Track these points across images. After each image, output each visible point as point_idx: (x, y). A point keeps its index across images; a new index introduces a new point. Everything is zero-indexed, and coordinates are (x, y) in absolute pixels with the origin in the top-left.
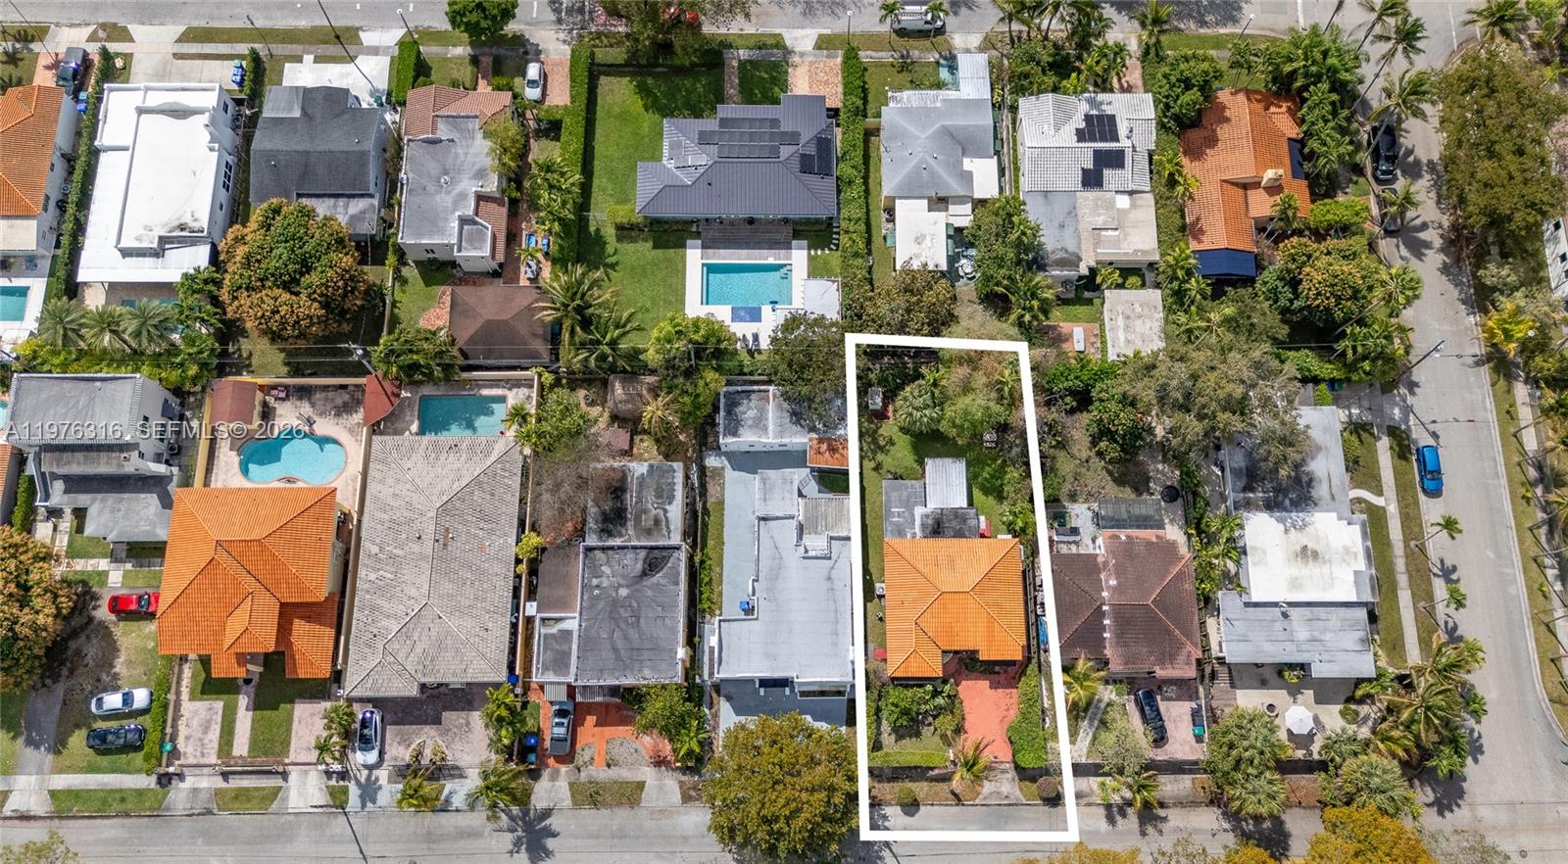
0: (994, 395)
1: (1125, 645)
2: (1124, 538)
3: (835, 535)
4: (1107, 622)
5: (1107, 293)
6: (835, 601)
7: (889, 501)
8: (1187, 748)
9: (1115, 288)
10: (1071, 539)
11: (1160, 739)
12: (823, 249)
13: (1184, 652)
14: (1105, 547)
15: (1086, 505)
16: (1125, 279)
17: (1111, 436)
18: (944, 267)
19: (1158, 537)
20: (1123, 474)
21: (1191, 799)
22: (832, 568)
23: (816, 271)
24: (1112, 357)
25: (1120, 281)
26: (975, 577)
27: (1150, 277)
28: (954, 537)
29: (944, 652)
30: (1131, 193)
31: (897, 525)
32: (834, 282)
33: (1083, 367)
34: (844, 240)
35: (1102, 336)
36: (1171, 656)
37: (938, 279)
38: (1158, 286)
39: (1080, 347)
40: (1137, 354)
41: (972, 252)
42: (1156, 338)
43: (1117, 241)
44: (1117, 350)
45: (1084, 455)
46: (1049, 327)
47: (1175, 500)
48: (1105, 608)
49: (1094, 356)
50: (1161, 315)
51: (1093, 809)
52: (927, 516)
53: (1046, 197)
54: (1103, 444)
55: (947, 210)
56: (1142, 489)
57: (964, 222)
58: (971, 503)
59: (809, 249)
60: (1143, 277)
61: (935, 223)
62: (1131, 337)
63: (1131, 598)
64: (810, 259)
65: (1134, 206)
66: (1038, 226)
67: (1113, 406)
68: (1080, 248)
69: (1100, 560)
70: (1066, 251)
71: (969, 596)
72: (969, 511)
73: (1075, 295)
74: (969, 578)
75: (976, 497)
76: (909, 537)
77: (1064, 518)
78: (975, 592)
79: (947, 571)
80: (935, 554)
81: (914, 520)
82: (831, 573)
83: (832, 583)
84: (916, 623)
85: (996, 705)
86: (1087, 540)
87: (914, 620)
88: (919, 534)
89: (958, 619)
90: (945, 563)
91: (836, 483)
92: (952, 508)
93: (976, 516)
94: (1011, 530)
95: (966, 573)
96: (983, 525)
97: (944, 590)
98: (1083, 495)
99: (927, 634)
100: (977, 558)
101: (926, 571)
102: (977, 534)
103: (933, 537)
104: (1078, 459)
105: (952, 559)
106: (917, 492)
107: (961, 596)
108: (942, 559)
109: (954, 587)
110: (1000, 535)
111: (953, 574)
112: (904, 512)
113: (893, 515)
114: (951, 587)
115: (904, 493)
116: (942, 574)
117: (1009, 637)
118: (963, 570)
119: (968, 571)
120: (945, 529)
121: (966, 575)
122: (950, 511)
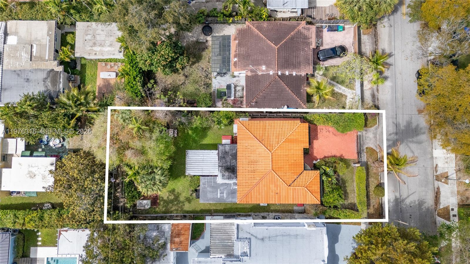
1: (299, 64)
2: (236, 59)
4: (287, 73)
5: (77, 55)
6: (277, 236)
7: (213, 199)
8: (348, 36)
9: (74, 50)
10: (233, 90)
11: (343, 49)
12: (38, 236)
13: (303, 31)
14: (242, 70)
15: (213, 79)
16: (68, 43)
17: (174, 60)
18: (53, 159)
19: (235, 39)
20: (195, 56)
21: (373, 36)
22: (256, 237)
23: (53, 242)
24: (121, 56)
25: (69, 47)
26: (262, 149)
27: (67, 29)
28: (236, 159)
29: (305, 169)
30: (6, 34)
31: (228, 194)
32: (60, 234)
33: (127, 74)
34: (29, 226)
35: (106, 61)
36: (305, 39)
37: (62, 163)
38: (73, 24)
39: (113, 75)
40: (121, 40)
41: (45, 138)
42: (109, 28)
43: (40, 45)
44: (117, 52)
45: (182, 78)
46: (99, 93)
47: (211, 28)
48: (280, 73)
49: (120, 67)
50: (94, 23)
51: (380, 89)
52: (223, 176)
53: (5, 89)
54: (178, 66)
55: (12, 155)
56: (203, 46)
57: (21, 145)
58: (214, 147)
59: (37, 246)
60: (67, 33)
61: (20, 164)
62: (108, 43)
63: (274, 57)
64: (44, 245)
65: (16, 33)
66: (25, 95)
67: (156, 57)
68: (44, 70)
69: (249, 74)
70: (46, 78)
71: (275, 153)
72: (220, 150)
73: (78, 75)
74: (263, 152)
75: (209, 144)
76: (236, 188)
77: (221, 92)
78: (272, 150)
79: (258, 165)
80: (248, 172)
81: (226, 183)
82: (260, 238)
83: (266, 237)
84: (290, 185)
85: (327, 138)
86: (235, 81)
87: (288, 187)
88: (234, 181)
89: (287, 160)
90: (253, 167)
91: (199, 230)
92: (218, 160)
93: (223, 145)
94: (230, 125)
95: (260, 154)
96: (228, 141)
97: (271, 169)
98: (207, 80)
99: (296, 179)
100: (250, 146)
101: (259, 179)
102: (234, 145)
103: (236, 172)
104: (185, 81)
105: (250, 162)
106: (208, 181)
107: (275, 158)
108: (250, 169)
109: (269, 162)
110: (234, 131)
111: (261, 162)
112: (220, 190)
113: (222, 196)
114: (269, 164)
115: (208, 189)
116: (261, 169)
117: (296, 130)
118: (258, 156)
119: (258, 152)
120: (232, 165)
121: (261, 154)
122: (220, 161)
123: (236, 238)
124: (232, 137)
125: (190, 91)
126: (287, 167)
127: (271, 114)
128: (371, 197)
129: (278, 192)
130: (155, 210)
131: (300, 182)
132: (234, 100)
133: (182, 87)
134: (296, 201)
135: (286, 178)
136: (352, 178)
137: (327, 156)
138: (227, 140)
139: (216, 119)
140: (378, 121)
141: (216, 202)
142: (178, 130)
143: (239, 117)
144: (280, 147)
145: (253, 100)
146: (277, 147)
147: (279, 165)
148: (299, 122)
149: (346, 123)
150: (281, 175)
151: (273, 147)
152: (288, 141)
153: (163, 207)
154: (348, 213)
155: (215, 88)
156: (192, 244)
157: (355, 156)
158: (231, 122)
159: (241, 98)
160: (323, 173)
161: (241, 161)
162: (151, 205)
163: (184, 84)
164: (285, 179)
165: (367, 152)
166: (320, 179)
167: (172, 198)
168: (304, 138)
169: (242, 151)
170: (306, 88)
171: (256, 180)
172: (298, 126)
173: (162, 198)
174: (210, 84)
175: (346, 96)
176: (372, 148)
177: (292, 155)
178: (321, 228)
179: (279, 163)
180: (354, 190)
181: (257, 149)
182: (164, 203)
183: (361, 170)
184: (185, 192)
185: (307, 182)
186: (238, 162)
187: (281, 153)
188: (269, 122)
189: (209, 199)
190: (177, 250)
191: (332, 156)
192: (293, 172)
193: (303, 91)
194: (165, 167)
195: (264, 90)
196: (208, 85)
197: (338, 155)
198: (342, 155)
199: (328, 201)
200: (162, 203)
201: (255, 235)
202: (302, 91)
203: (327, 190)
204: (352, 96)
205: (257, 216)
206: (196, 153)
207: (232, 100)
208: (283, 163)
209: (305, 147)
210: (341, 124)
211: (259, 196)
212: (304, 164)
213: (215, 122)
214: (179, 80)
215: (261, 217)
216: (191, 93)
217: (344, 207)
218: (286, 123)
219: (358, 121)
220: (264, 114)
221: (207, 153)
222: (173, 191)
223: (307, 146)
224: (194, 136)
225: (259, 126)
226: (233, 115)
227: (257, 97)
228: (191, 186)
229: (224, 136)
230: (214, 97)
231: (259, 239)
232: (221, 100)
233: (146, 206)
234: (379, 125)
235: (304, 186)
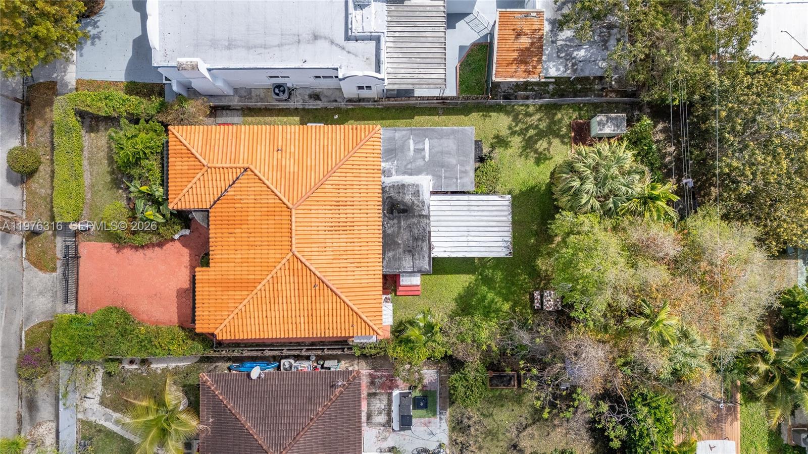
0: (625, 301)
3: (383, 45)
6: (280, 45)
7: (441, 136)
10: (395, 416)
15: (446, 440)
22: (332, 43)
26: (318, 263)
28: (385, 235)
31: (403, 148)
52: (417, 193)
58: (441, 266)
71: (283, 252)
72: (427, 259)
73: (787, 445)
74: (313, 253)
75: (452, 274)
76: (383, 164)
77: (425, 407)
78: (291, 260)
79: (327, 220)
80: (355, 203)
81: (411, 174)
82: (323, 41)
83: (308, 42)
84: (246, 170)
85: (155, 295)
86: (389, 439)
87: (252, 167)
88: (388, 181)
89: (253, 235)
90: (341, 216)
91: (473, 66)
92: (430, 232)
93: (419, 271)
94: (401, 323)
95: (324, 249)
96: (405, 281)
97: (294, 211)
98: (462, 439)
99: (230, 186)
100: (349, 269)
101: (327, 186)
102: (391, 271)
103: (384, 202)
104: (518, 436)
105: (348, 228)
106: (455, 180)
107: (284, 239)
108: (348, 211)
109: (298, 228)
110: (391, 308)
111: (320, 228)
112: (424, 158)
113: (418, 142)
114: (298, 224)
115: (453, 161)
116: (320, 211)
117: (227, 313)
118: (327, 245)
119: (327, 253)
120: (395, 221)
121: (320, 249)
122: (424, 230)
123: (383, 40)
124: (395, 291)
125: (504, 409)
126: (253, 218)
127: (297, 353)
128: (48, 149)
129: (275, 153)
130: (579, 114)
131: (218, 179)
132: (391, 388)
133: (526, 418)
134: (230, 131)
135: (256, 189)
136: (94, 193)
137: (156, 248)
138: (409, 283)
139: (438, 340)
140: (21, 340)
141: (433, 130)
142: (532, 307)
143: (380, 344)
144: (270, 269)
145: (341, 393)
146: (278, 268)
147: (273, 222)
148: (220, 335)
149: (99, 333)
150: (269, 197)
151: (287, 268)
152: (248, 285)
153: (560, 121)
154: (102, 104)
155: (441, 419)
156: (487, 35)
157: (86, 248)
158: (400, 332)
159: (375, 394)
160: (162, 204)
161: (373, 231)
162: (588, 125)
163: (522, 429)
164: (258, 187)
165: (54, 258)
166: (168, 187)
167: (539, 143)
168: (207, 293)
169: (369, 256)
170: (201, 426)
171: (331, 182)
172: (223, 325)
173: (563, 143)
174: (453, 429)
175: (101, 403)
176: (41, 270)
177: (240, 248)
178: (165, 64)
179: (273, 226)
180: (90, 164)
181: (331, 261)
182: (559, 129)
183: (65, 215)
184: (508, 157)
185: (202, 178)
186: (381, 227)
187: (266, 252)
188: (299, 332)
189: (452, 137)
190: (527, 14)
191: (142, 247)
192: (237, 205)
193: (208, 420)
194: (568, 215)
195: (311, 420)
196: (459, 426)
197: (127, 252)
198: (118, 252)
199: (151, 134)
200: (564, 130)
201: (334, 47)
202: (211, 420)
203: (153, 163)
204: (87, 404)
205: (333, 99)
206: (488, 249)
207: (397, 387)
208: (263, 226)
209: (204, 269)
210: (114, 332)
211: (326, 144)
212: (208, 225)
213: (441, 329)
214: (532, 437)
215: (322, 98)
216: (502, 406)
217: (111, 121)
218: (253, 333)
219: (66, 341)
220: (314, 353)
221: (459, 249)
222: (540, 159)
223: (201, 273)
224: (490, 296)
225: (327, 321)
226: (394, 349)
227: (331, 400)
228: (497, 170)
229: (416, 293)
230: (443, 396)
231: (325, 38)
232: (424, 386)
233: (605, 119)
234: (21, 329)
235: (209, 170)
